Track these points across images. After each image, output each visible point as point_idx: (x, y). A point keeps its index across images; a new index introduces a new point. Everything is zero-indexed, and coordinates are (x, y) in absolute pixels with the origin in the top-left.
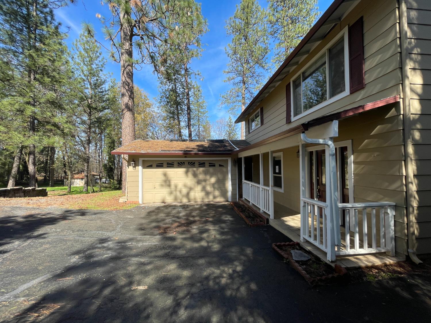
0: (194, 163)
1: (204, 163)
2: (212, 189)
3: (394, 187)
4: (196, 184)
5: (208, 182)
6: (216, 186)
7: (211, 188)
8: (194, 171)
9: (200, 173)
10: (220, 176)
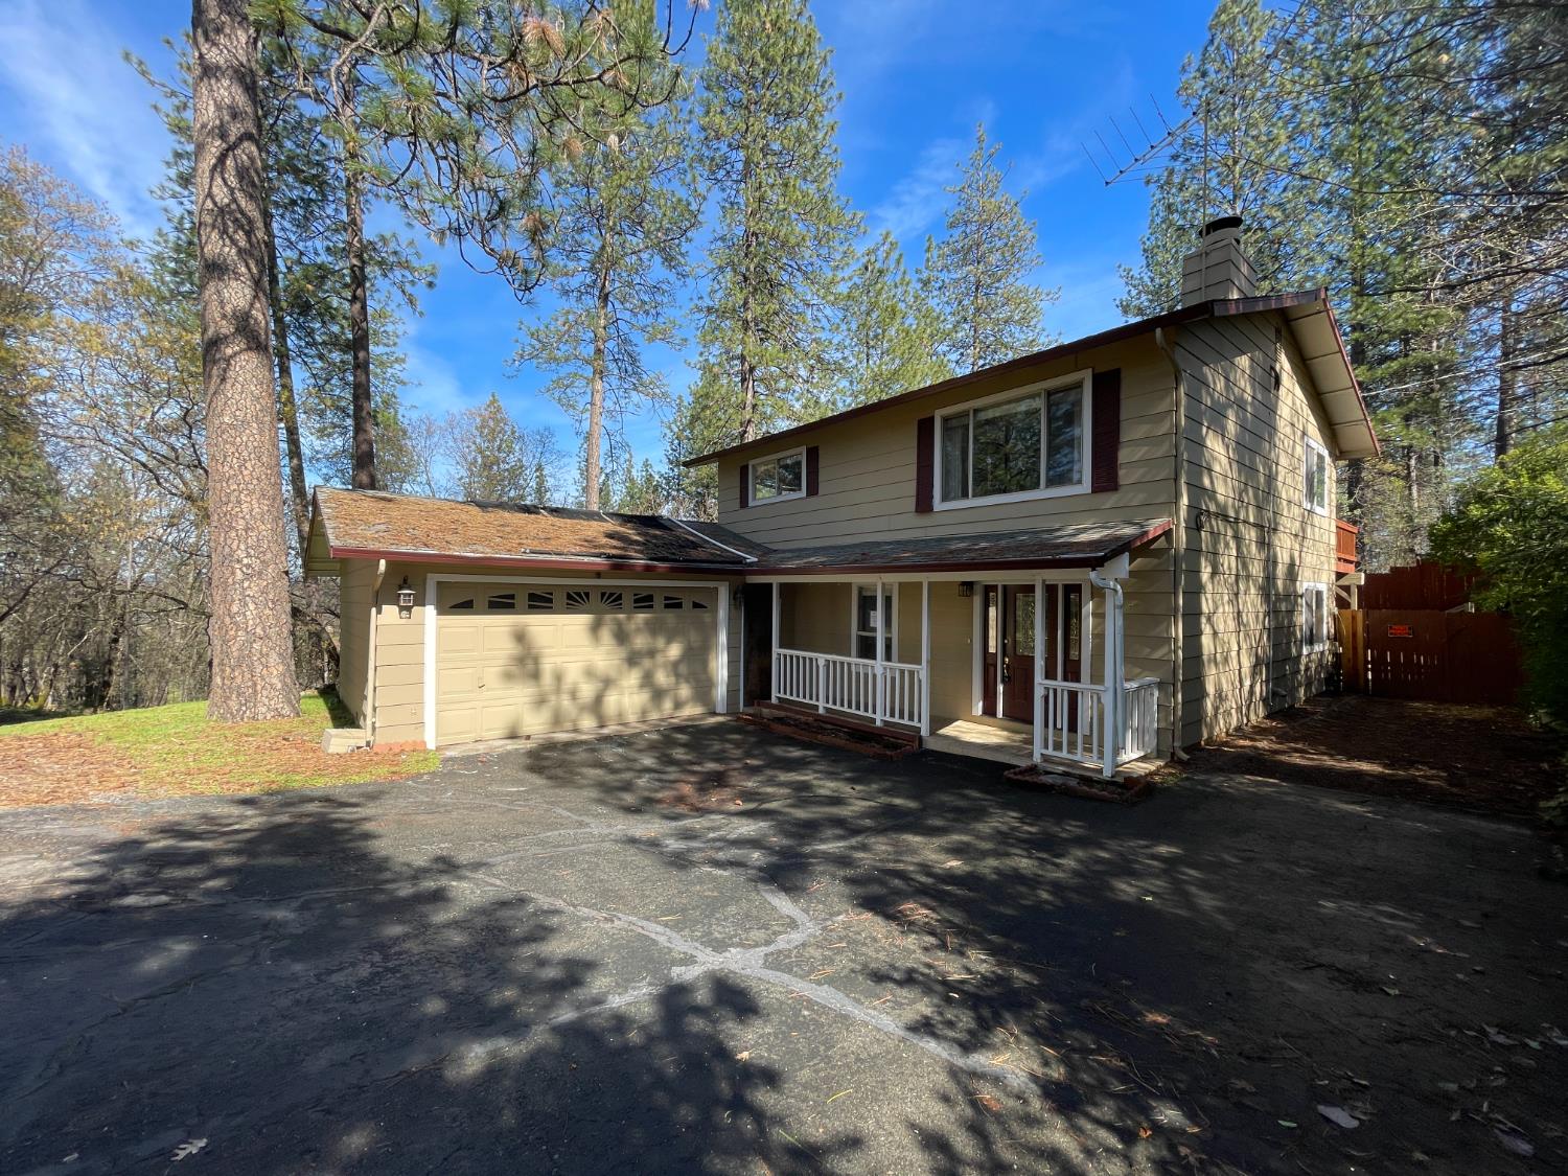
0: (620, 597)
1: (650, 598)
2: (672, 680)
3: (1157, 655)
4: (626, 666)
5: (660, 659)
6: (683, 669)
7: (668, 676)
8: (619, 624)
9: (638, 630)
10: (694, 637)
